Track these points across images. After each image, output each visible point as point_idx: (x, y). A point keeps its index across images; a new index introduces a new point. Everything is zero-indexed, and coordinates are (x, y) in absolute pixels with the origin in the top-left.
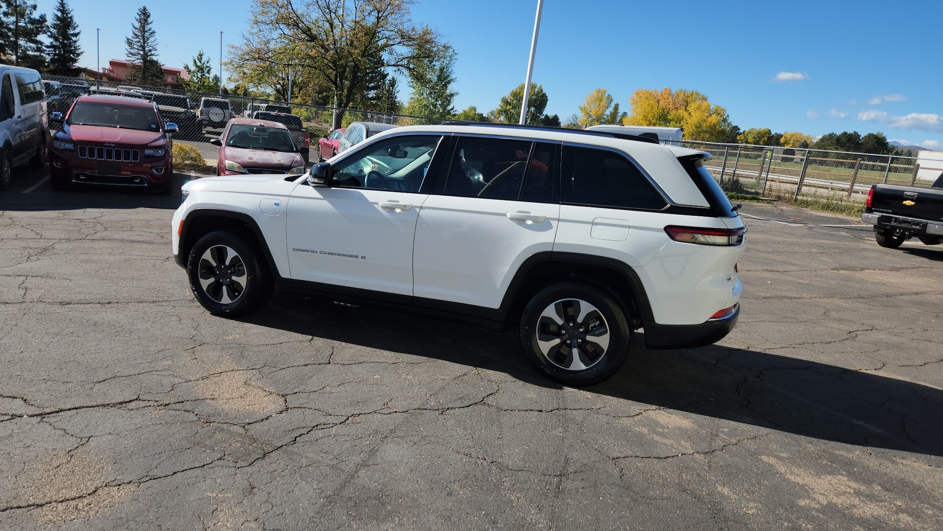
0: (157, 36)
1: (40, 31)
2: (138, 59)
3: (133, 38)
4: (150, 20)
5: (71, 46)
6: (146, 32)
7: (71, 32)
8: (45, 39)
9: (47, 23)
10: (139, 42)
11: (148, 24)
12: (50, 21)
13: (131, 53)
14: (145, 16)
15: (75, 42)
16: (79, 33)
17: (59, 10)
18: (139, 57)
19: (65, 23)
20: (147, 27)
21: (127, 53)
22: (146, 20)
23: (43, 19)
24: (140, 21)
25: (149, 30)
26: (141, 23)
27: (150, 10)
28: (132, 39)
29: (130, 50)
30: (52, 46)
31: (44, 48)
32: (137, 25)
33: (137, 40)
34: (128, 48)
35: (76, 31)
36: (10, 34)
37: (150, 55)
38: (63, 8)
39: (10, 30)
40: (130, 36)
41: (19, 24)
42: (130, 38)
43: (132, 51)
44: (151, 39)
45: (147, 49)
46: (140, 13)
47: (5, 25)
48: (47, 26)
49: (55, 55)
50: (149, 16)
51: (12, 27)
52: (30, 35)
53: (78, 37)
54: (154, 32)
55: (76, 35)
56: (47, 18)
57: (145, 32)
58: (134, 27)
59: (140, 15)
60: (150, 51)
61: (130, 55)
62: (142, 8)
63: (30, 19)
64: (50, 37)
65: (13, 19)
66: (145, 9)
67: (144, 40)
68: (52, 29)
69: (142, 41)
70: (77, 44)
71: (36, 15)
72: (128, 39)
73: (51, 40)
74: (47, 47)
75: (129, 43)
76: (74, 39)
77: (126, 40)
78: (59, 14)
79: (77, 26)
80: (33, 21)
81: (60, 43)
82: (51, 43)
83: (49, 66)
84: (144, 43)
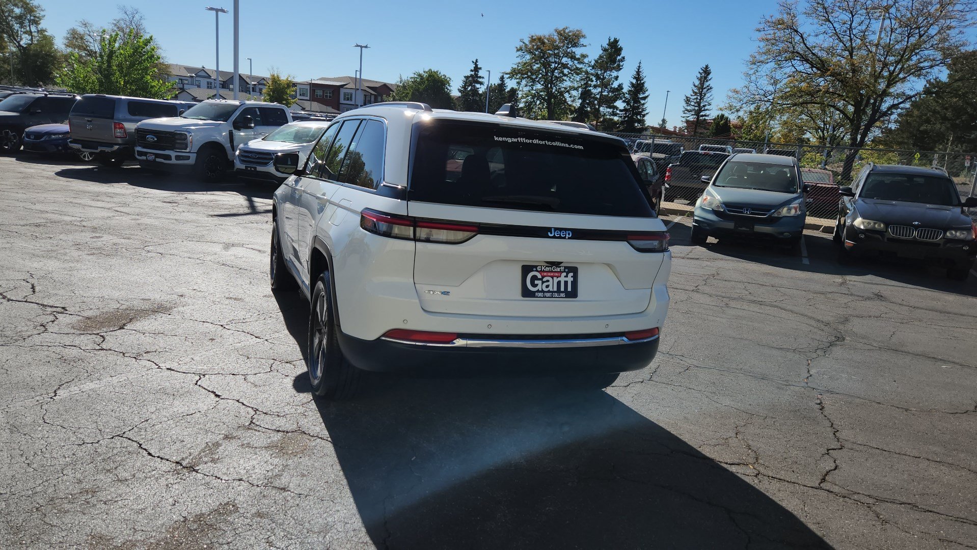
0: (713, 91)
1: (618, 98)
2: (692, 115)
3: (692, 95)
4: (710, 77)
5: (639, 109)
6: (705, 88)
7: (641, 96)
8: (620, 104)
9: (623, 91)
10: (697, 98)
11: (707, 81)
12: (626, 89)
13: (687, 110)
14: (706, 72)
15: (644, 104)
16: (647, 97)
17: (635, 78)
18: (693, 113)
19: (638, 87)
20: (706, 84)
21: (684, 110)
22: (705, 78)
23: (620, 87)
24: (700, 80)
25: (708, 87)
26: (701, 81)
27: (711, 68)
28: (690, 97)
29: (686, 107)
30: (625, 110)
31: (618, 112)
32: (697, 83)
33: (695, 97)
34: (685, 105)
35: (646, 95)
36: (596, 102)
37: (704, 110)
38: (638, 76)
39: (596, 99)
40: (689, 93)
41: (604, 94)
42: (689, 96)
43: (689, 108)
44: (708, 95)
45: (702, 105)
46: (702, 71)
47: (593, 96)
48: (623, 93)
49: (625, 117)
50: (709, 74)
51: (598, 96)
52: (609, 102)
53: (646, 100)
54: (711, 88)
55: (645, 98)
56: (624, 86)
57: (703, 89)
58: (694, 85)
59: (701, 74)
60: (704, 106)
61: (686, 112)
62: (705, 67)
63: (611, 88)
64: (624, 102)
65: (600, 89)
66: (707, 67)
67: (701, 97)
68: (626, 95)
69: (699, 98)
70: (645, 106)
71: (615, 85)
72: (687, 97)
73: (625, 104)
74: (621, 111)
75: (688, 101)
76: (642, 102)
77: (685, 98)
78: (634, 81)
79: (647, 90)
80: (614, 90)
81: (631, 106)
82: (625, 107)
83: (619, 127)
84: (700, 100)
